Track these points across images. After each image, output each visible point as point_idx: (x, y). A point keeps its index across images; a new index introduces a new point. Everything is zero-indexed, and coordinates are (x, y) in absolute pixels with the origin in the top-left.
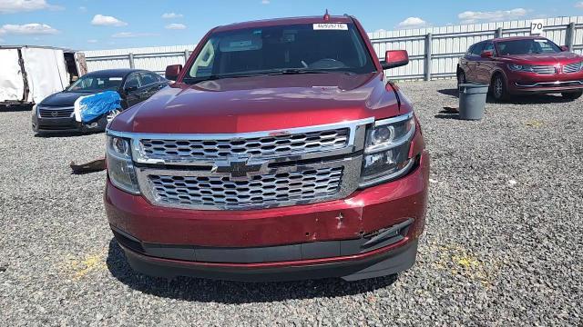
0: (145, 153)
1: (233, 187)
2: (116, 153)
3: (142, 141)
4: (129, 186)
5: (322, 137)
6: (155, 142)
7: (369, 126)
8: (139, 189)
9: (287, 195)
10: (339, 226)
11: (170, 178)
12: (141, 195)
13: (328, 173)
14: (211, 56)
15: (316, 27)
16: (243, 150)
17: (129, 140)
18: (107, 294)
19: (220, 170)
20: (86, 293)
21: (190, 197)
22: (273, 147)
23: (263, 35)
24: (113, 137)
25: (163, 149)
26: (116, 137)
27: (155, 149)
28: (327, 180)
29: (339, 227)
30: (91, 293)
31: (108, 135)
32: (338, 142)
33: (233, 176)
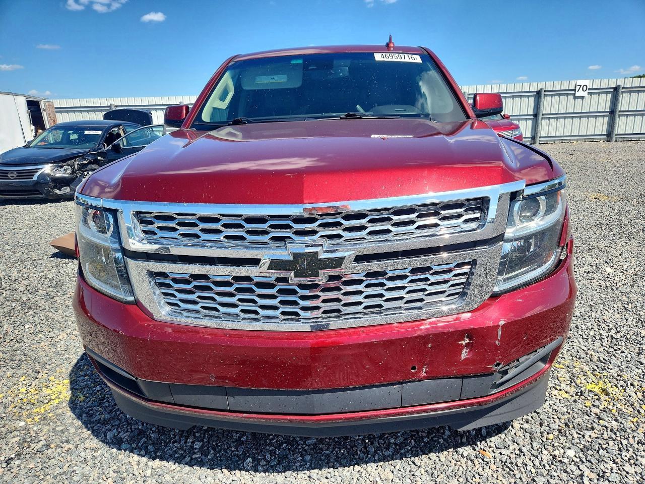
0: (142, 235)
1: (294, 292)
2: (92, 234)
3: (138, 214)
4: (116, 287)
5: (444, 213)
6: (160, 218)
7: (514, 196)
8: (132, 292)
9: (380, 306)
10: (464, 354)
11: (187, 277)
12: (137, 303)
13: (449, 271)
14: (231, 94)
15: (378, 57)
16: (313, 232)
17: (114, 212)
18: (80, 447)
19: (275, 265)
20: (47, 446)
21: (219, 307)
22: (362, 228)
23: (305, 66)
24: (88, 207)
25: (173, 229)
26: (93, 207)
27: (159, 228)
28: (446, 282)
29: (463, 357)
30: (58, 446)
31: (79, 204)
32: (466, 221)
33: (296, 276)
